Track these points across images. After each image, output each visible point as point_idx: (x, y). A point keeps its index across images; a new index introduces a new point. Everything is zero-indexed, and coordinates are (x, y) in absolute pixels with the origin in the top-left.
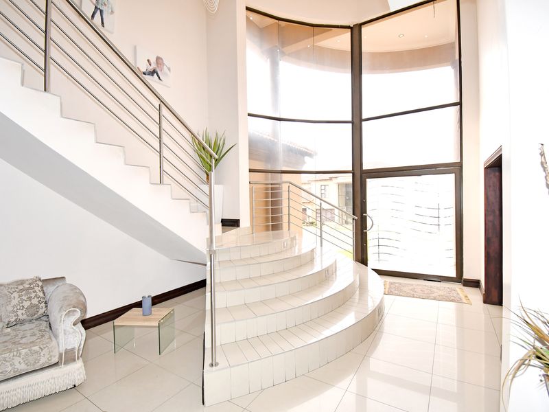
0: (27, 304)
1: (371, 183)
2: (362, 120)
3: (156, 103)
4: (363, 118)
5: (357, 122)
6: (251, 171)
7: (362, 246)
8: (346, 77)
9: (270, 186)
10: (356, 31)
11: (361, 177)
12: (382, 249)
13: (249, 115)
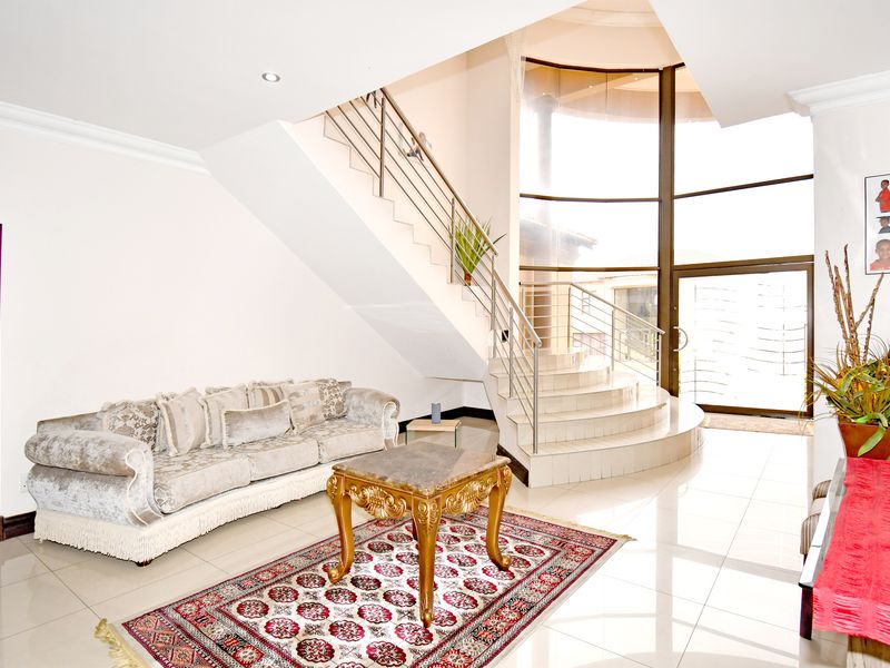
0: (335, 400)
1: (686, 285)
2: (673, 197)
3: (451, 196)
4: (676, 194)
5: (667, 199)
6: (521, 268)
7: (671, 371)
8: (652, 128)
9: (533, 289)
10: (667, 77)
11: (670, 274)
12: (700, 376)
13: (522, 196)
